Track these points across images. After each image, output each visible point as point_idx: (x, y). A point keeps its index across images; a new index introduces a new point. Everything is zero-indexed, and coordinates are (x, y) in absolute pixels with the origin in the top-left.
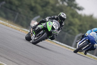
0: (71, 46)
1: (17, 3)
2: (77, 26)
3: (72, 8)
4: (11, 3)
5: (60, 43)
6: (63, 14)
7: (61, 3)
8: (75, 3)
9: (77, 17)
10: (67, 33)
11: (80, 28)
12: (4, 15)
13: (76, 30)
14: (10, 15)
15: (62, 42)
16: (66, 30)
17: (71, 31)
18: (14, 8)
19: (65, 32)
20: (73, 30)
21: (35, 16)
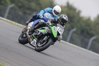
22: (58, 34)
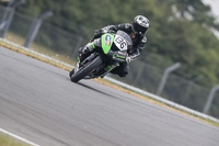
0: (201, 111)
1: (78, 13)
2: (214, 67)
3: (204, 25)
4: (64, 14)
5: (177, 105)
7: (178, 15)
8: (209, 14)
9: (214, 47)
10: (191, 83)
12: (49, 42)
13: (212, 75)
14: (63, 42)
15: (179, 103)
16: (189, 76)
17: (201, 77)
18: (72, 25)
19: (188, 79)
20: (206, 76)
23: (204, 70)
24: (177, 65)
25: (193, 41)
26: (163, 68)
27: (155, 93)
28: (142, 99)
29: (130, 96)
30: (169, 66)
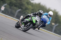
6: (41, 11)
11: (32, 11)
17: (26, 13)
21: (4, 4)
22: (36, 21)
23: (27, 11)
24: (20, 10)
25: (24, 3)
26: (16, 11)
27: (14, 17)
28: (10, 19)
29: (7, 18)
30: (18, 10)
